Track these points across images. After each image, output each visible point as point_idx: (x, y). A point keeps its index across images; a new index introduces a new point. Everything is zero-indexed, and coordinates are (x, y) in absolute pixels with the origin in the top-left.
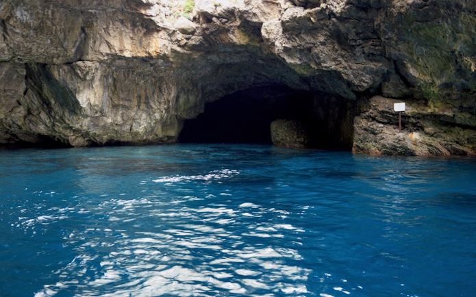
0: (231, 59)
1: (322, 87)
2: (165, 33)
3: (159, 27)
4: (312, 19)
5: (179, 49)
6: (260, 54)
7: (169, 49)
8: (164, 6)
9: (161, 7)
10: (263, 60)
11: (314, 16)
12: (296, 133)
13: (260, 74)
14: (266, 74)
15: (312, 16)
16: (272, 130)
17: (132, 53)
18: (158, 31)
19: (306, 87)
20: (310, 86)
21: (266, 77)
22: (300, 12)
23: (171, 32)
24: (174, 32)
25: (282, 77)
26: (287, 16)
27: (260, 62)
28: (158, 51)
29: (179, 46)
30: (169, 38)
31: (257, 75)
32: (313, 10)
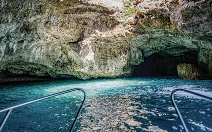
0: (155, 35)
1: (205, 46)
2: (122, 24)
3: (118, 22)
4: (199, 7)
5: (129, 32)
6: (170, 31)
7: (124, 32)
8: (121, 12)
9: (119, 12)
10: (172, 34)
11: (201, 5)
12: (191, 71)
13: (171, 42)
14: (174, 41)
15: (199, 5)
16: (178, 69)
17: (106, 35)
18: (118, 24)
19: (196, 47)
20: (198, 45)
21: (174, 43)
22: (192, 4)
23: (124, 24)
24: (126, 24)
25: (183, 42)
26: (184, 8)
27: (171, 35)
28: (119, 33)
29: (129, 31)
30: (124, 27)
31: (169, 42)
32: (200, 2)
